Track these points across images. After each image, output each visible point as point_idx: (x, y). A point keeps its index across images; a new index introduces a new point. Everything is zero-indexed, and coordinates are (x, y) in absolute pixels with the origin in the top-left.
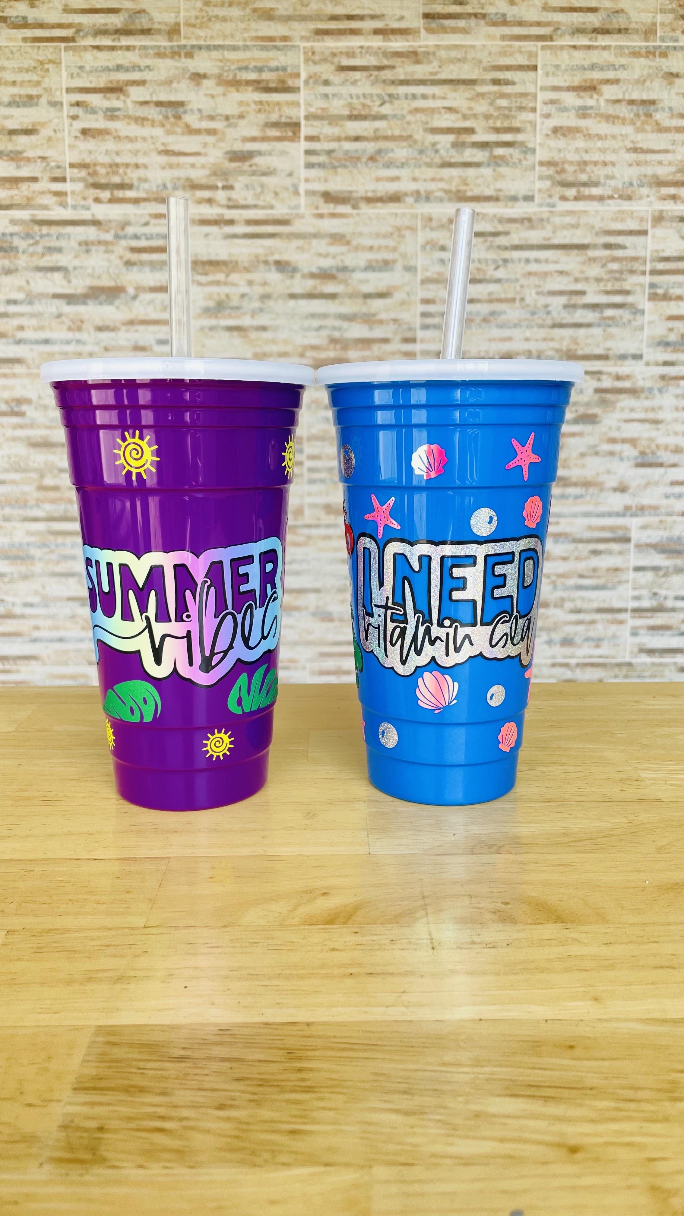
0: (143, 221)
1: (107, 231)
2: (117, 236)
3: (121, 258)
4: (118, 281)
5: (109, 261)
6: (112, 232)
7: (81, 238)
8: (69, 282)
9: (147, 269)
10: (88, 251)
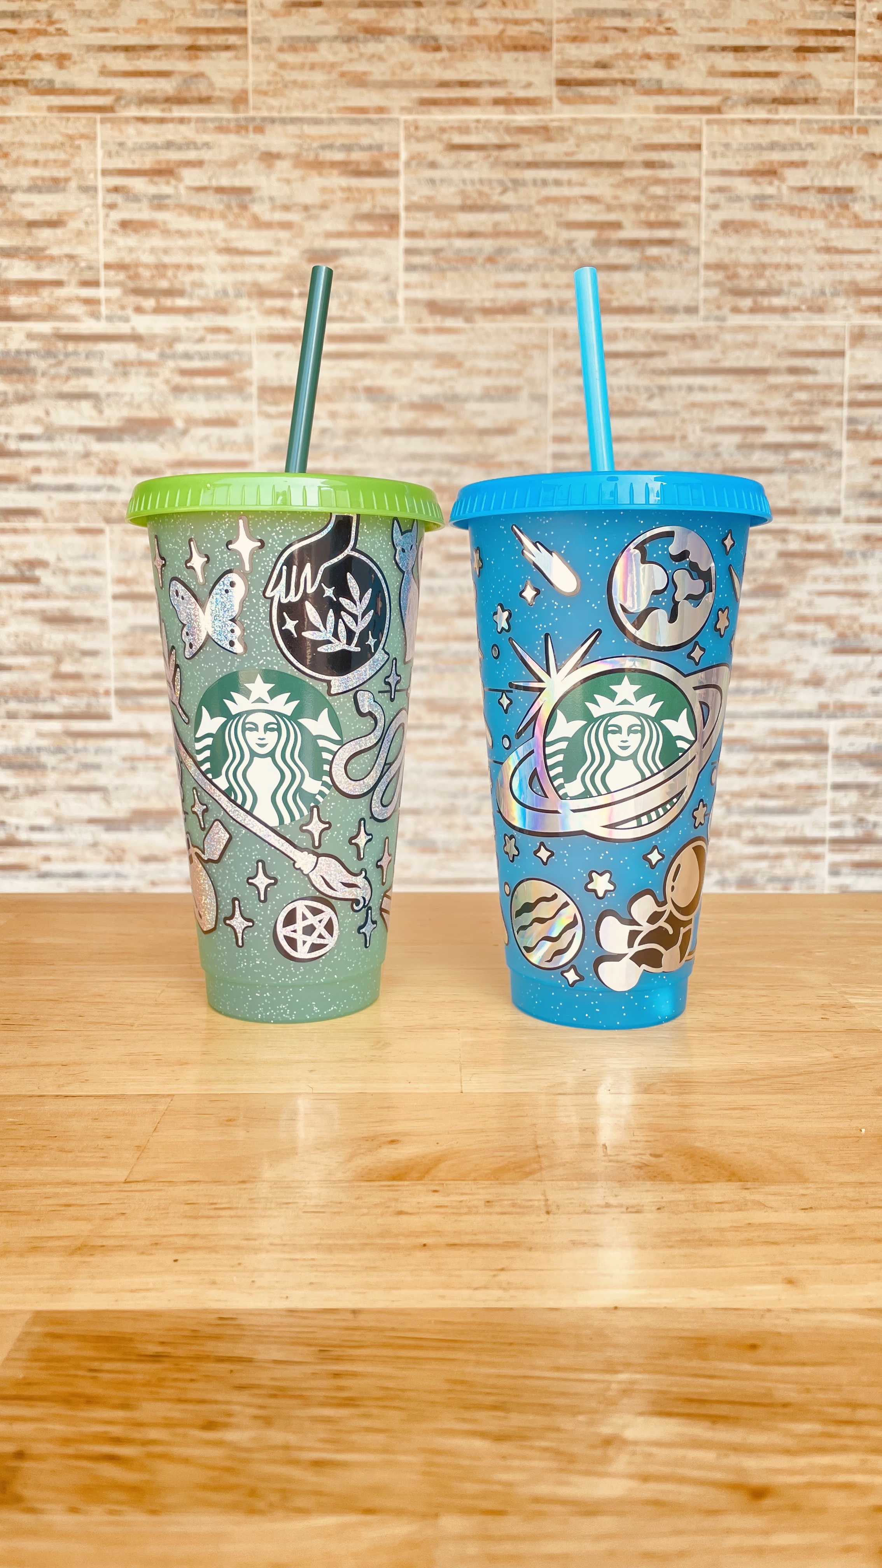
0: (197, 336)
1: (151, 349)
2: (163, 356)
3: (167, 382)
5: (152, 386)
6: (157, 350)
7: (116, 357)
8: (101, 412)
9: (201, 397)
10: (125, 374)
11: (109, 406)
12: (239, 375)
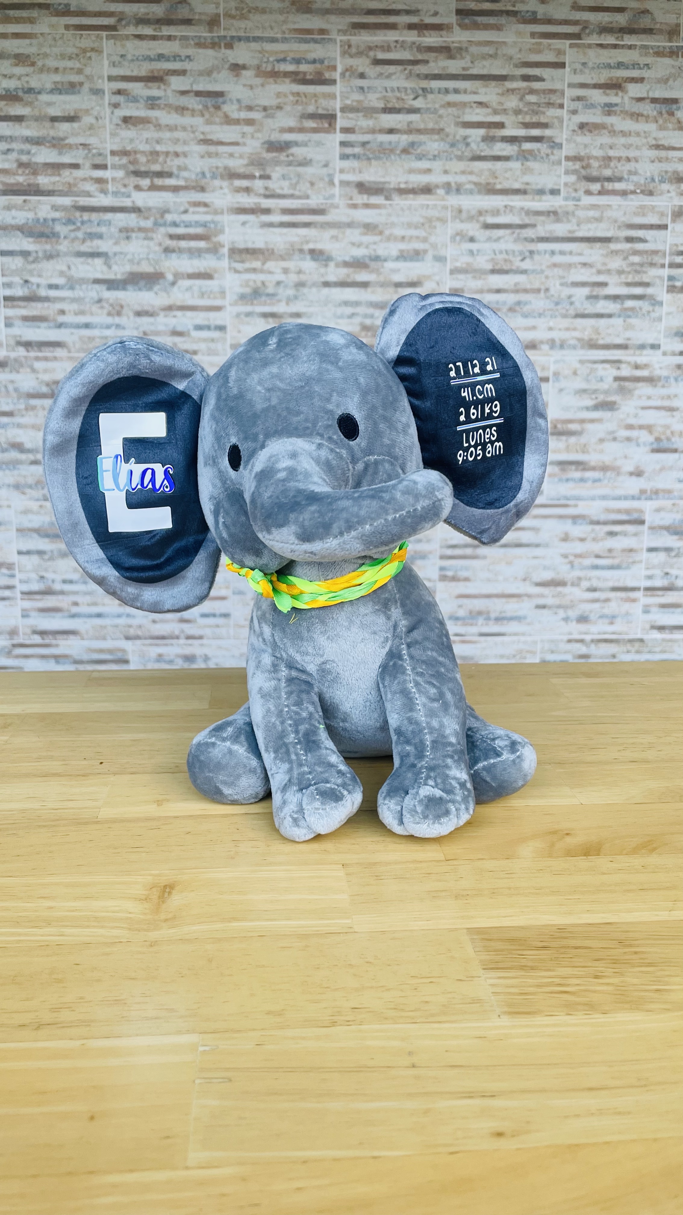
2: (156, 224)
3: (160, 244)
4: (157, 267)
8: (110, 267)
11: (116, 263)
12: (215, 239)
